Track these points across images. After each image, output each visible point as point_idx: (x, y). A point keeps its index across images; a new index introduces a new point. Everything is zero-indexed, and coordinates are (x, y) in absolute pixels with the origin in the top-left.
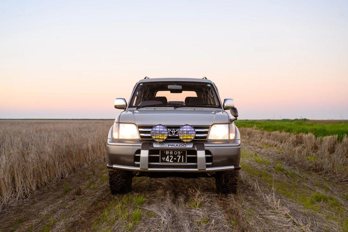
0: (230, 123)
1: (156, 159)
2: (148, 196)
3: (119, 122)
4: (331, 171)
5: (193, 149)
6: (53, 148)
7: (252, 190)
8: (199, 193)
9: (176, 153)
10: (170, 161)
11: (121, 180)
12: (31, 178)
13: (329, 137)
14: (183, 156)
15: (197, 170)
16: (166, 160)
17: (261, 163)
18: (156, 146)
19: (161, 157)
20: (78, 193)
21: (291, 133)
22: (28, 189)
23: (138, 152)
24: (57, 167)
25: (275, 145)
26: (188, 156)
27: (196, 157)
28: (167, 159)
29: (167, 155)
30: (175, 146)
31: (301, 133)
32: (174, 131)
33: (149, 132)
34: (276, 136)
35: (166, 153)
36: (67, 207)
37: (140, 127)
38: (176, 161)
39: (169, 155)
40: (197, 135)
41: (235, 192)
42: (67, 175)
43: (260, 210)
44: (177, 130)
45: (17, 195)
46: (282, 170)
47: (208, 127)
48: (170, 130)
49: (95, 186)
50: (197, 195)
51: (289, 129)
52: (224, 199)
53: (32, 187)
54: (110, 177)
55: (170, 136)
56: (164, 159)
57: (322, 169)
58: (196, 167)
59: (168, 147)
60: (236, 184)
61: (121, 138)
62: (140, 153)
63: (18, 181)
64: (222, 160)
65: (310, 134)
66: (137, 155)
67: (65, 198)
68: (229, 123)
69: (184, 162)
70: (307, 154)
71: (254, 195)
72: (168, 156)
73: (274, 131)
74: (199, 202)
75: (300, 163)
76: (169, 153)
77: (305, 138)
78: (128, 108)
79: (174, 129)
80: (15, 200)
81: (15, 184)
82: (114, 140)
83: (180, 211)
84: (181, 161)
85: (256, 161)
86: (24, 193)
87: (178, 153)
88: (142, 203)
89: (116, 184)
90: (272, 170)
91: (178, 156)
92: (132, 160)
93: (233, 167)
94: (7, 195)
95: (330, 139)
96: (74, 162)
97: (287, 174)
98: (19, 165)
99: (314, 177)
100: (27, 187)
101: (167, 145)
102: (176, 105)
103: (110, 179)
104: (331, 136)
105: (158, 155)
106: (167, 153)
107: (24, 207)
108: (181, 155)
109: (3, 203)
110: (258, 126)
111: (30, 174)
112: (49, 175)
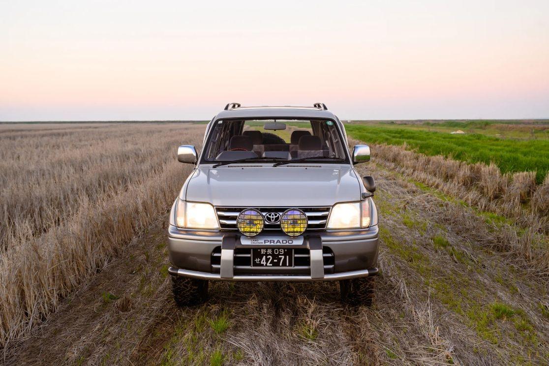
0: (363, 200)
1: (246, 261)
2: (233, 312)
3: (186, 201)
4: (522, 254)
5: (304, 247)
6: (82, 224)
7: (397, 295)
8: (313, 306)
9: (276, 252)
10: (268, 264)
11: (191, 288)
12: (49, 286)
13: (523, 174)
14: (287, 257)
15: (309, 278)
16: (262, 263)
17: (412, 227)
18: (245, 242)
19: (254, 259)
20: (124, 308)
21: (462, 162)
22: (46, 305)
23: (218, 250)
24: (89, 255)
25: (435, 184)
26: (296, 256)
27: (309, 258)
28: (262, 261)
29: (263, 255)
30: (275, 242)
31: (479, 163)
32: (273, 216)
33: (234, 218)
34: (439, 166)
35: (261, 251)
36: (108, 339)
37: (218, 209)
38: (277, 264)
39: (266, 255)
40: (310, 222)
41: (369, 304)
42: (106, 263)
43: (407, 342)
44: (278, 215)
45: (29, 320)
46: (445, 245)
47: (328, 209)
48: (268, 215)
49: (150, 287)
50: (310, 311)
51: (460, 152)
52: (352, 317)
53: (52, 299)
54: (174, 282)
55: (267, 223)
56: (257, 260)
57: (507, 249)
58: (308, 272)
59: (263, 244)
60: (372, 292)
61: (189, 225)
62: (220, 252)
63: (30, 296)
64: (349, 260)
65: (492, 166)
66: (216, 255)
67: (104, 319)
68: (360, 201)
69: (290, 265)
70: (485, 207)
71: (399, 308)
72: (264, 257)
73: (435, 155)
74: (314, 327)
75: (474, 232)
76: (267, 253)
77: (485, 172)
78: (201, 163)
79: (273, 214)
80: (27, 329)
81: (25, 303)
82: (178, 230)
83: (283, 349)
84: (284, 264)
85: (405, 224)
86: (40, 313)
87: (279, 252)
88: (224, 331)
89: (184, 293)
90: (430, 245)
91: (280, 257)
92: (208, 261)
93: (366, 272)
94: (14, 326)
95: (524, 177)
96: (116, 239)
97: (452, 255)
98: (29, 269)
99: (495, 263)
100: (43, 303)
101: (263, 242)
102: (277, 160)
103: (174, 286)
104: (525, 173)
105: (249, 255)
106: (263, 251)
107: (41, 342)
108: (285, 255)
109: (8, 341)
110: (409, 144)
111: (48, 278)
112: (77, 273)
